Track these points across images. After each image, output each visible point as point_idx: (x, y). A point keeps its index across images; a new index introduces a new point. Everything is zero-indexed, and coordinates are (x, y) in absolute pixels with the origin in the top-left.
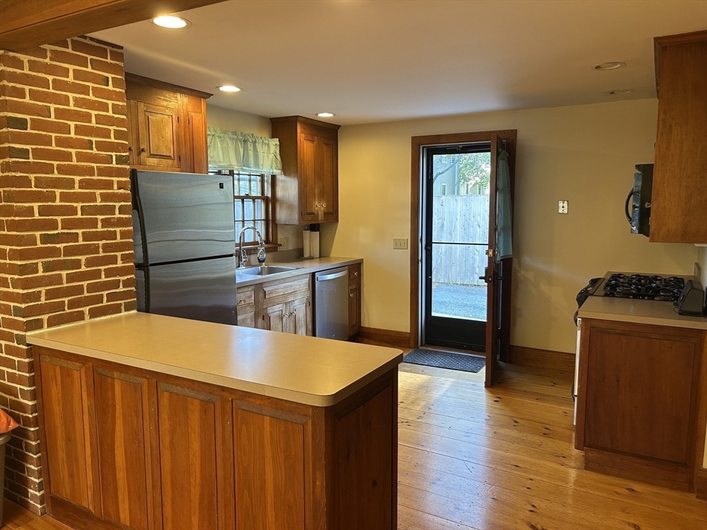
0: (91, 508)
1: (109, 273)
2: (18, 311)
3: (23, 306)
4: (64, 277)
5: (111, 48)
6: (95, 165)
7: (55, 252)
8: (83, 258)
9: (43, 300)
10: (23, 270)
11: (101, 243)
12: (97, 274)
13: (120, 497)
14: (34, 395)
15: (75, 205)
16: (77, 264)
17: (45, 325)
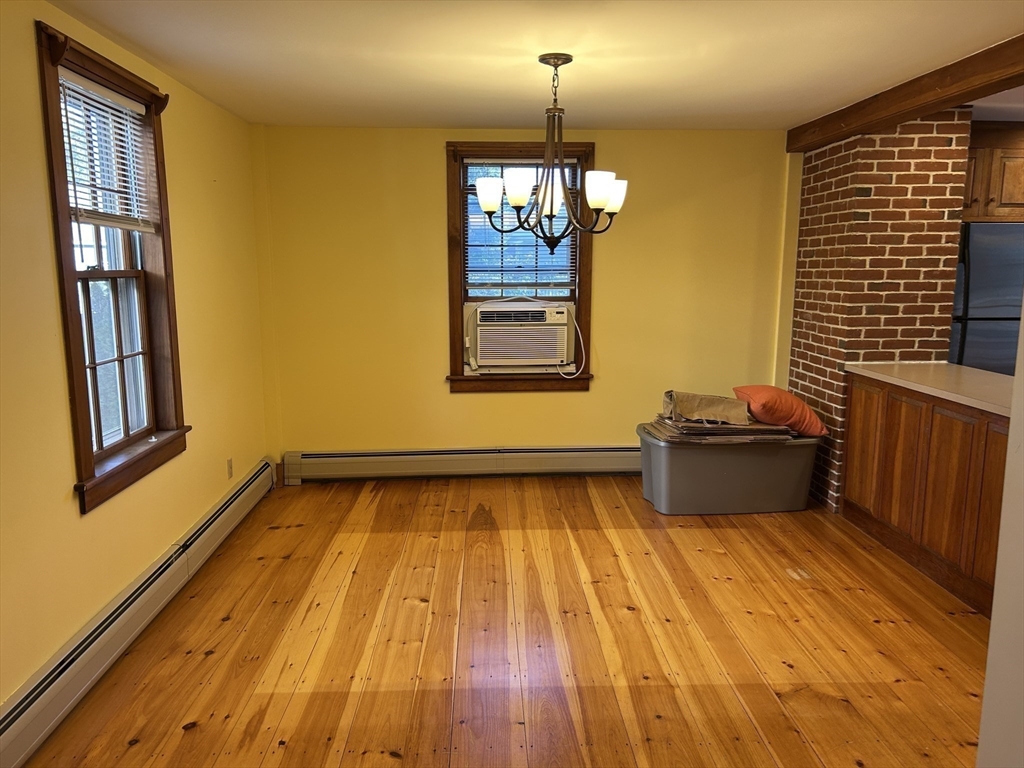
0: (871, 510)
1: (924, 321)
2: (843, 345)
3: (846, 340)
4: (882, 320)
5: (959, 110)
6: (925, 222)
7: (878, 298)
8: (901, 306)
9: (862, 338)
10: (850, 311)
11: (920, 293)
12: (912, 321)
13: (894, 501)
14: (844, 414)
15: (901, 258)
16: (895, 310)
17: (861, 359)
